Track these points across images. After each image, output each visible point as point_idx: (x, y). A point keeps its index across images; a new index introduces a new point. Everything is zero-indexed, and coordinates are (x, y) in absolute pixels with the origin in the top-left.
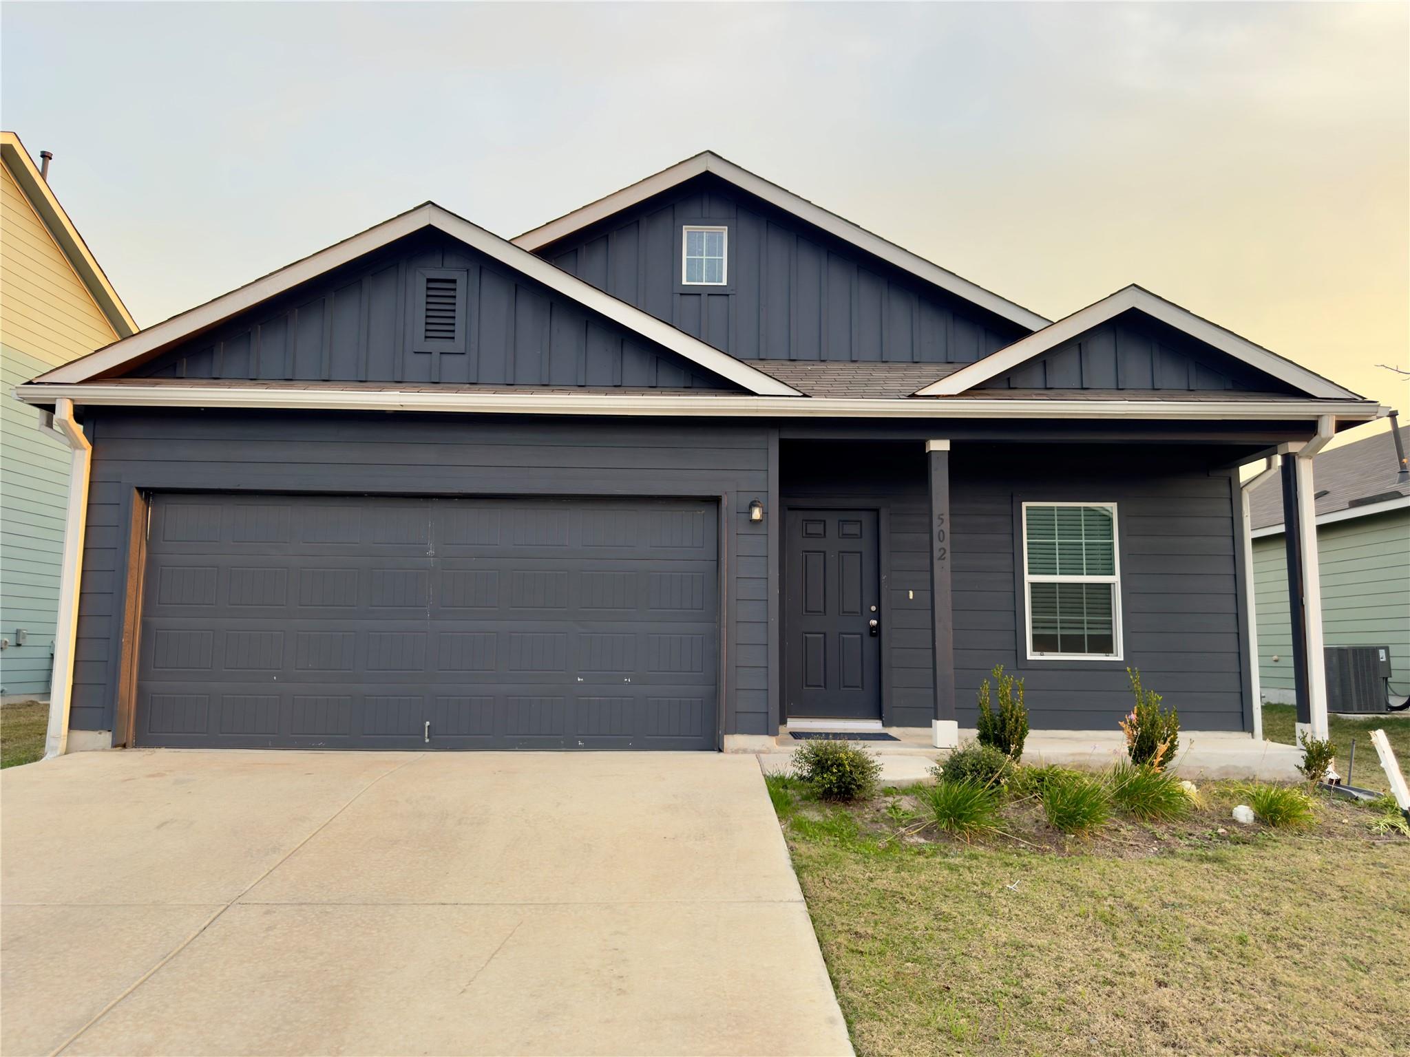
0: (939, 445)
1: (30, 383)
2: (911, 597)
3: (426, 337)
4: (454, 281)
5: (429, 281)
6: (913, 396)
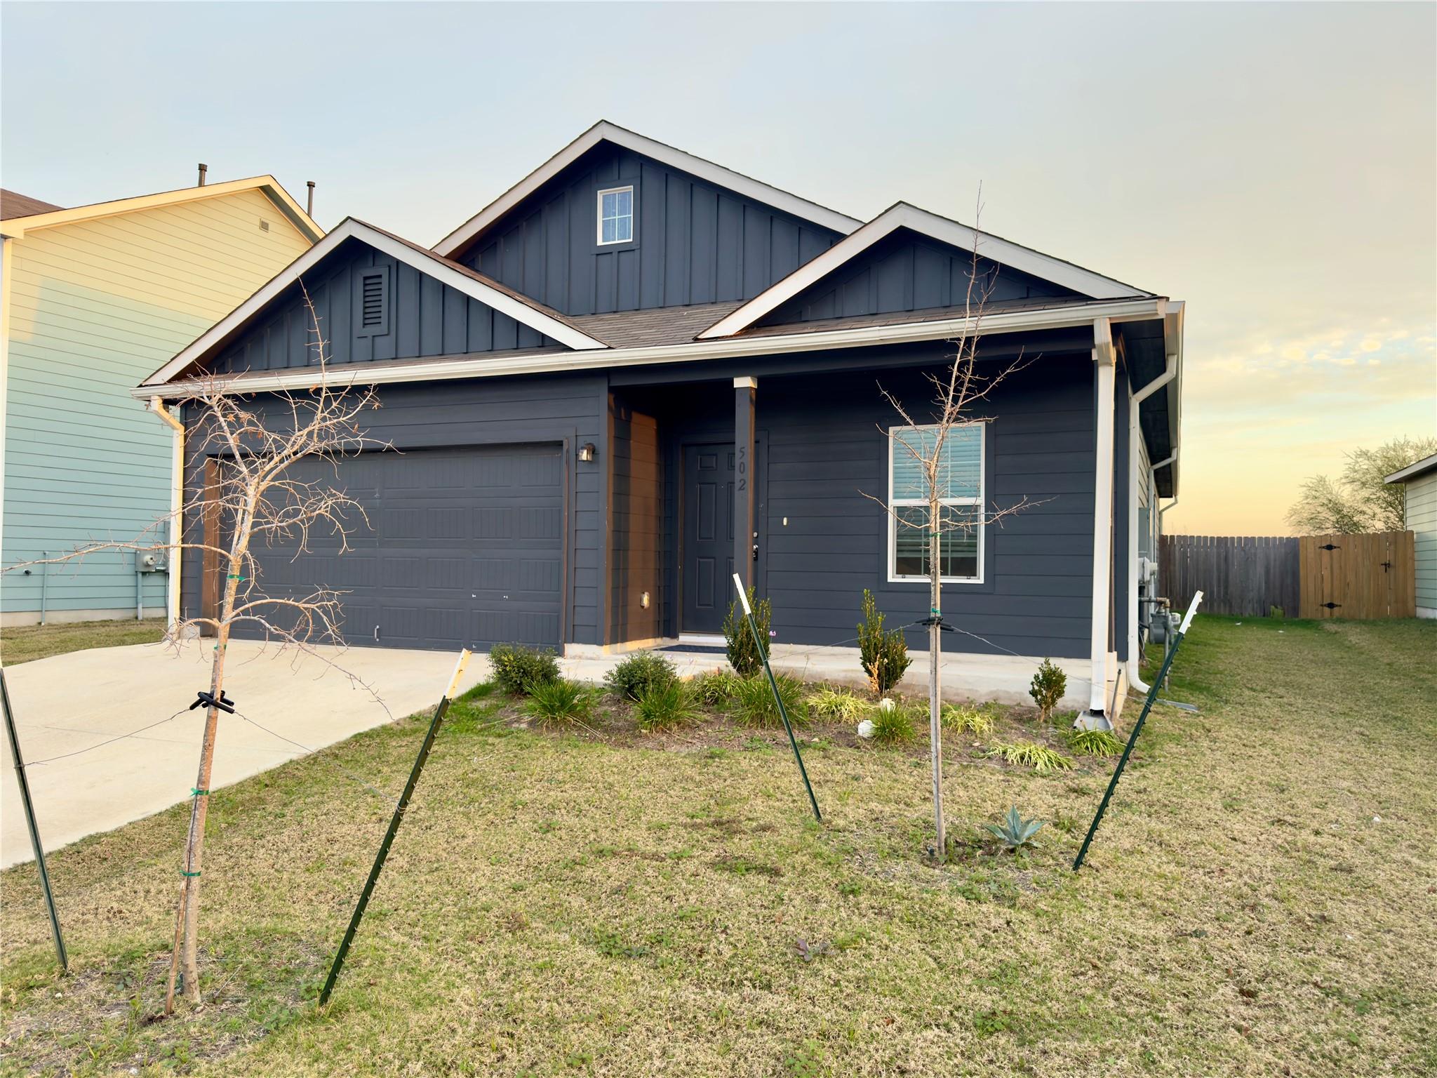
0: (743, 382)
1: (141, 386)
2: (785, 523)
3: (365, 324)
4: (380, 276)
5: (365, 278)
6: (696, 340)
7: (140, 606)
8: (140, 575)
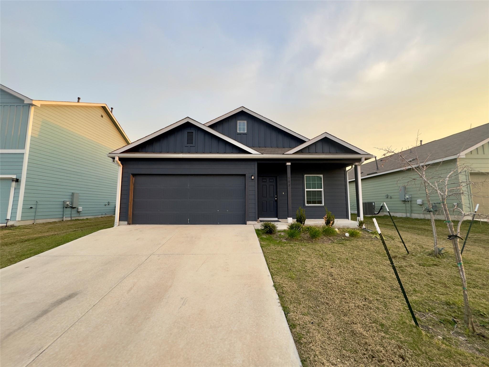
0: (289, 164)
1: (110, 153)
2: (283, 194)
3: (187, 143)
4: (193, 132)
5: (188, 132)
6: (283, 154)
7: (64, 217)
8: (65, 208)
